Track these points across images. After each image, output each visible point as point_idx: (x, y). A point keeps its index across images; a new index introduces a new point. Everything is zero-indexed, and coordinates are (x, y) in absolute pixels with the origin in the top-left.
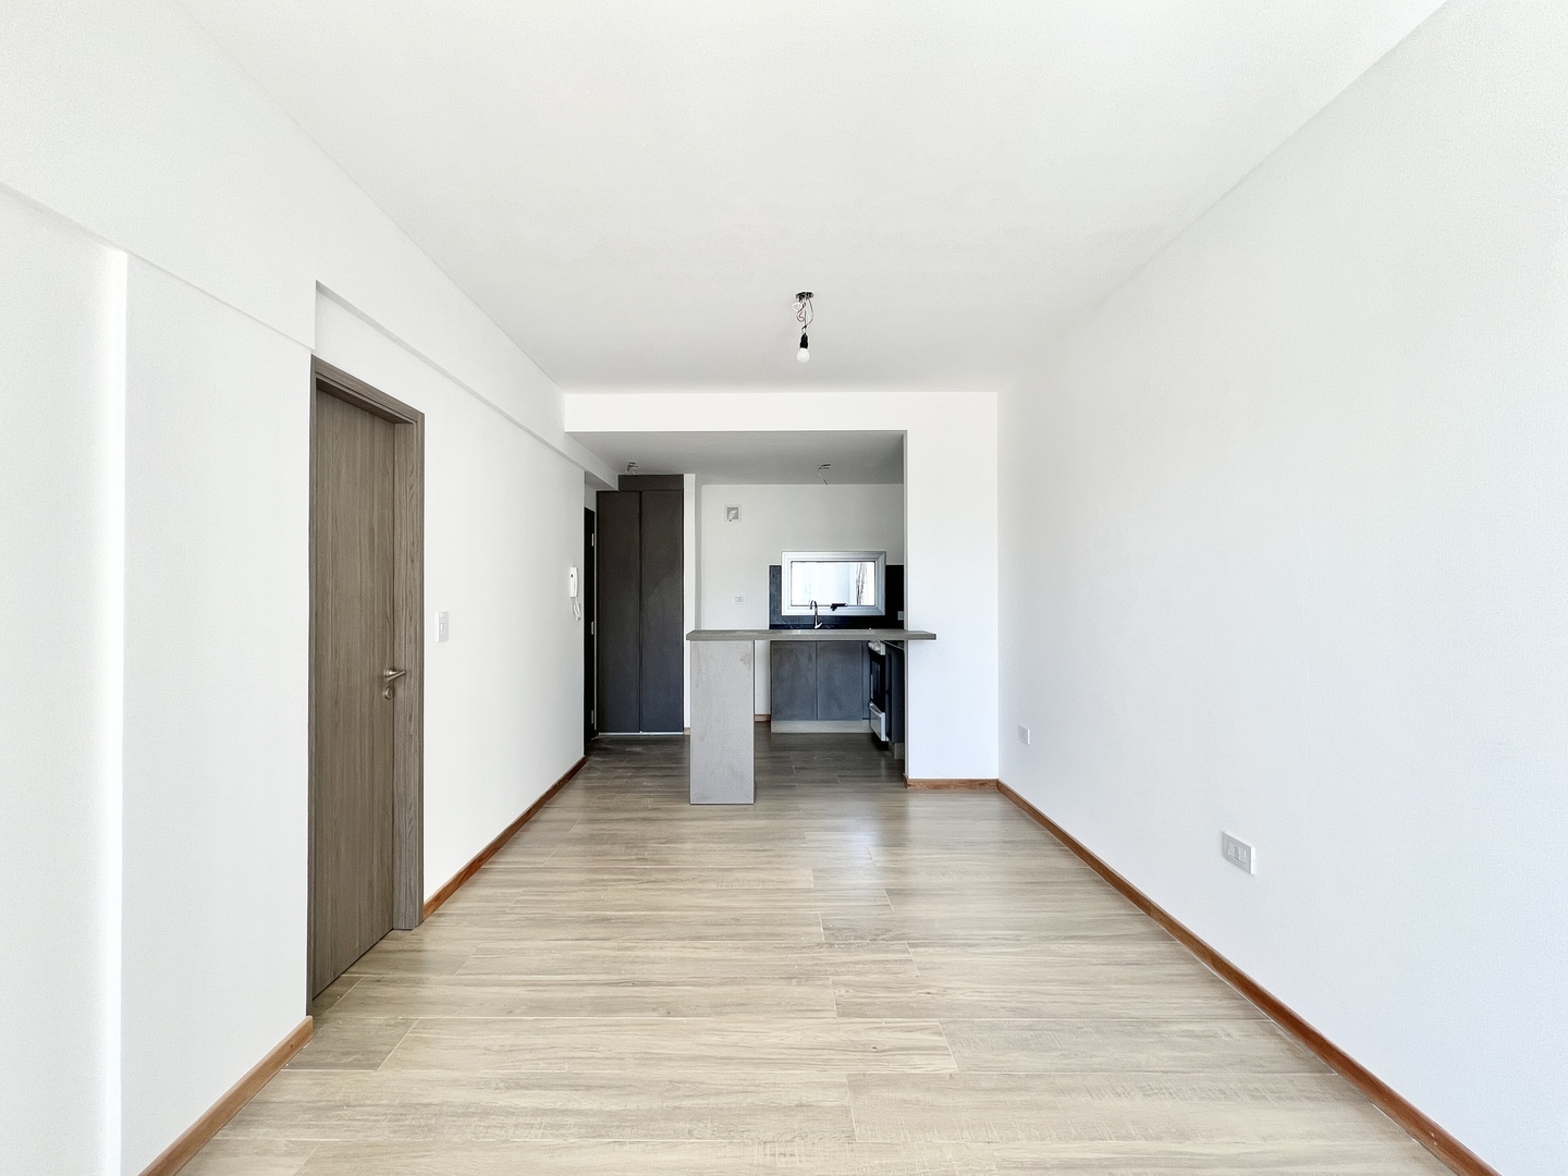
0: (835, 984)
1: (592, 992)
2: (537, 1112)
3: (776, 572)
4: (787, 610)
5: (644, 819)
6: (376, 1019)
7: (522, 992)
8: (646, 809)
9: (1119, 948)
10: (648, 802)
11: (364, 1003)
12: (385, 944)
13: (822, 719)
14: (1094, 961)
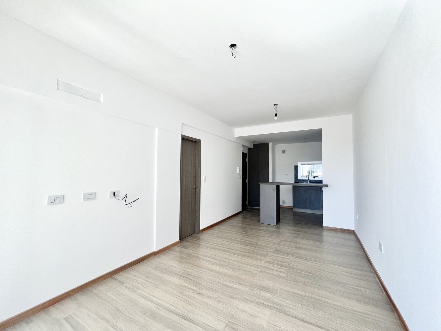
0: (269, 258)
1: (222, 248)
2: (206, 260)
3: (296, 168)
4: (299, 178)
5: (248, 224)
6: (189, 244)
7: (211, 246)
8: (250, 223)
9: (352, 270)
10: (251, 221)
11: (188, 241)
12: (193, 235)
13: (308, 209)
14: (341, 270)
